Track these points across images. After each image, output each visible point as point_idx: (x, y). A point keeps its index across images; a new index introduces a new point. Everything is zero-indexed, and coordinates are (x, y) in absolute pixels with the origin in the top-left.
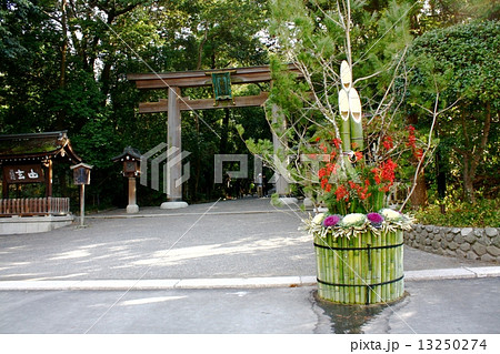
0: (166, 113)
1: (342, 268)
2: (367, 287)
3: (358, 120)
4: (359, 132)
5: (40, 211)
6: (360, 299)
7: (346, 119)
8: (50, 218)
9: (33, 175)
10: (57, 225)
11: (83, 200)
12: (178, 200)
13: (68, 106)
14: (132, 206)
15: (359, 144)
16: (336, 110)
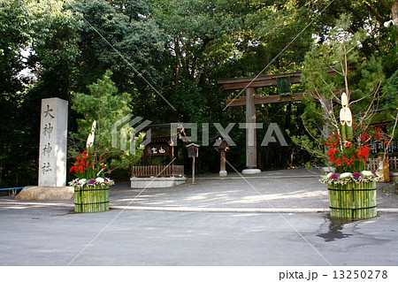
0: (244, 106)
1: (340, 200)
2: (353, 210)
3: (350, 125)
4: (350, 131)
5: (167, 174)
6: (349, 216)
7: (343, 124)
8: (173, 178)
9: (162, 151)
10: (177, 183)
11: (194, 167)
12: (254, 168)
13: (181, 105)
14: (223, 172)
15: (351, 137)
16: (338, 120)
